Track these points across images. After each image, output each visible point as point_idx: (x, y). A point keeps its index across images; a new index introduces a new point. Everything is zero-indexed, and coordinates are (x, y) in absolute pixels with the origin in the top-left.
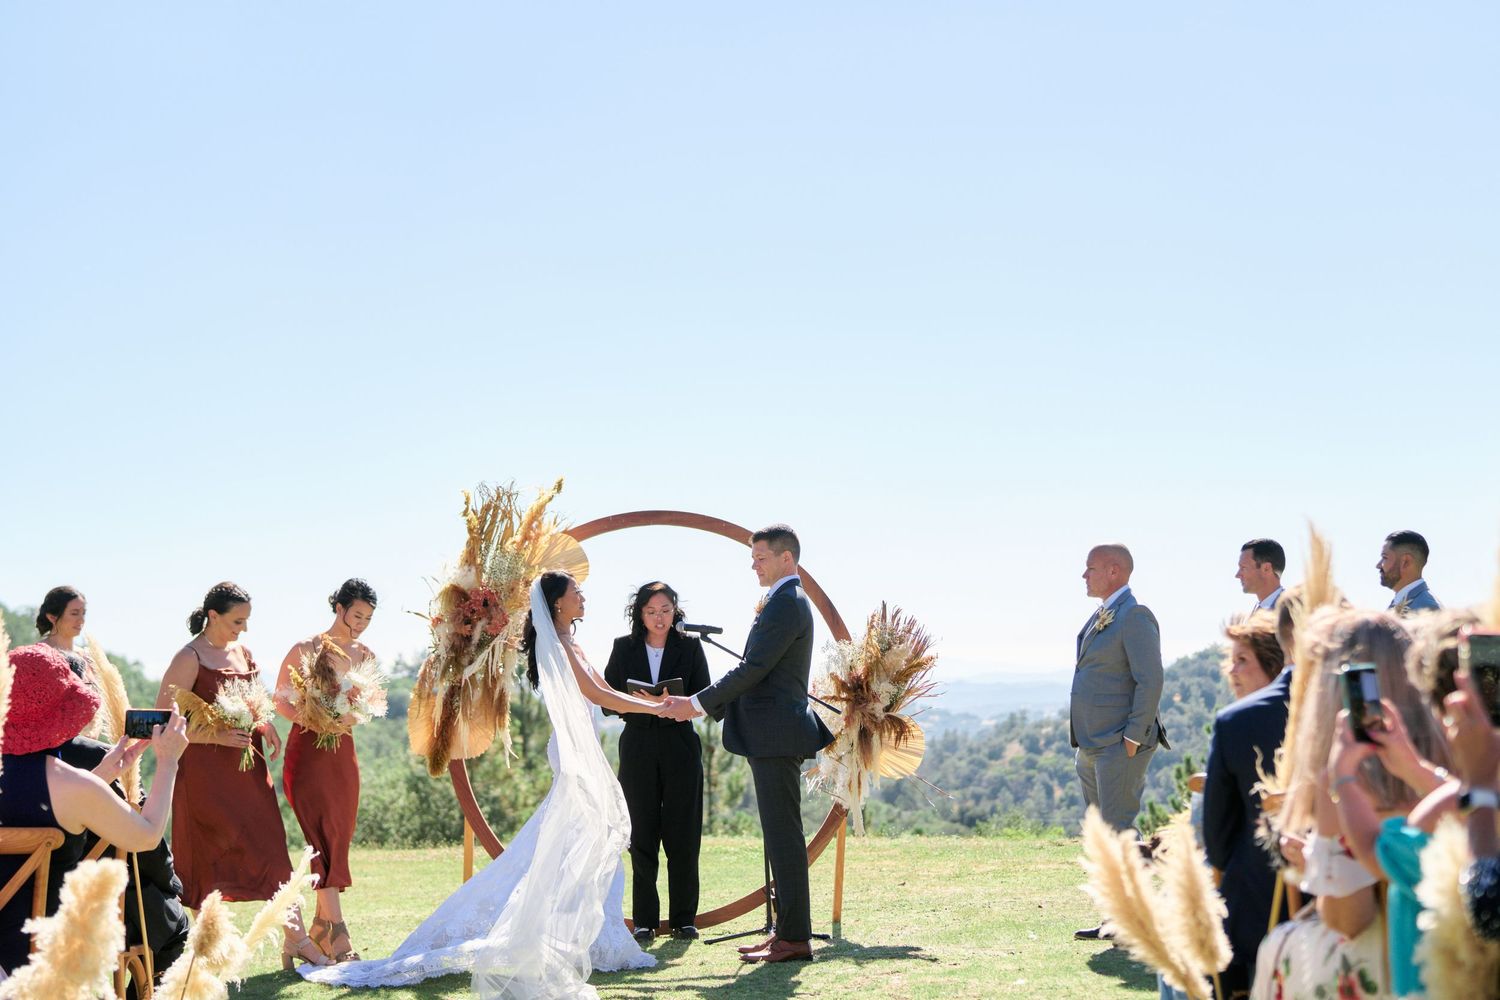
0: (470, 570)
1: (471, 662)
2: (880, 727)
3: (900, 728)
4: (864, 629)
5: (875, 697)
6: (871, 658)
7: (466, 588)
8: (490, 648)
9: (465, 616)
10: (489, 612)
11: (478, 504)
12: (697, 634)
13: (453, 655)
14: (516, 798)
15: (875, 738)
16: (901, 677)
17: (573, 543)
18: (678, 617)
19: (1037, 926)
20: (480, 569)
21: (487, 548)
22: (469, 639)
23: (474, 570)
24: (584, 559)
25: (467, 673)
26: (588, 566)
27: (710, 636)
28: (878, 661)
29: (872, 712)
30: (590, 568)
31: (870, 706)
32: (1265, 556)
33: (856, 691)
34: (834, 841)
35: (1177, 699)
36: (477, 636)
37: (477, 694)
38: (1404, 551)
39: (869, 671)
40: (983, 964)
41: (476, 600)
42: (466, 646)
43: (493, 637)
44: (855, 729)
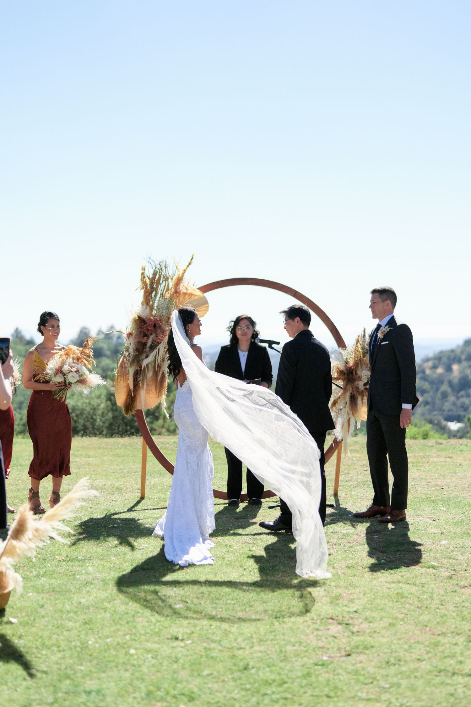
0: (146, 308)
1: (147, 357)
2: (361, 394)
4: (354, 342)
5: (360, 378)
6: (357, 358)
7: (144, 318)
8: (157, 349)
9: (144, 333)
10: (156, 331)
11: (149, 273)
12: (266, 345)
13: (137, 353)
15: (359, 400)
18: (255, 335)
19: (444, 502)
20: (152, 308)
21: (155, 296)
22: (144, 345)
23: (148, 308)
24: (206, 302)
25: (145, 363)
26: (208, 306)
27: (273, 346)
28: (360, 359)
29: (357, 386)
30: (209, 308)
31: (356, 383)
33: (349, 374)
34: (336, 454)
36: (149, 343)
37: (150, 374)
39: (357, 364)
40: (420, 527)
41: (150, 324)
42: (144, 348)
43: (159, 343)
44: (348, 395)
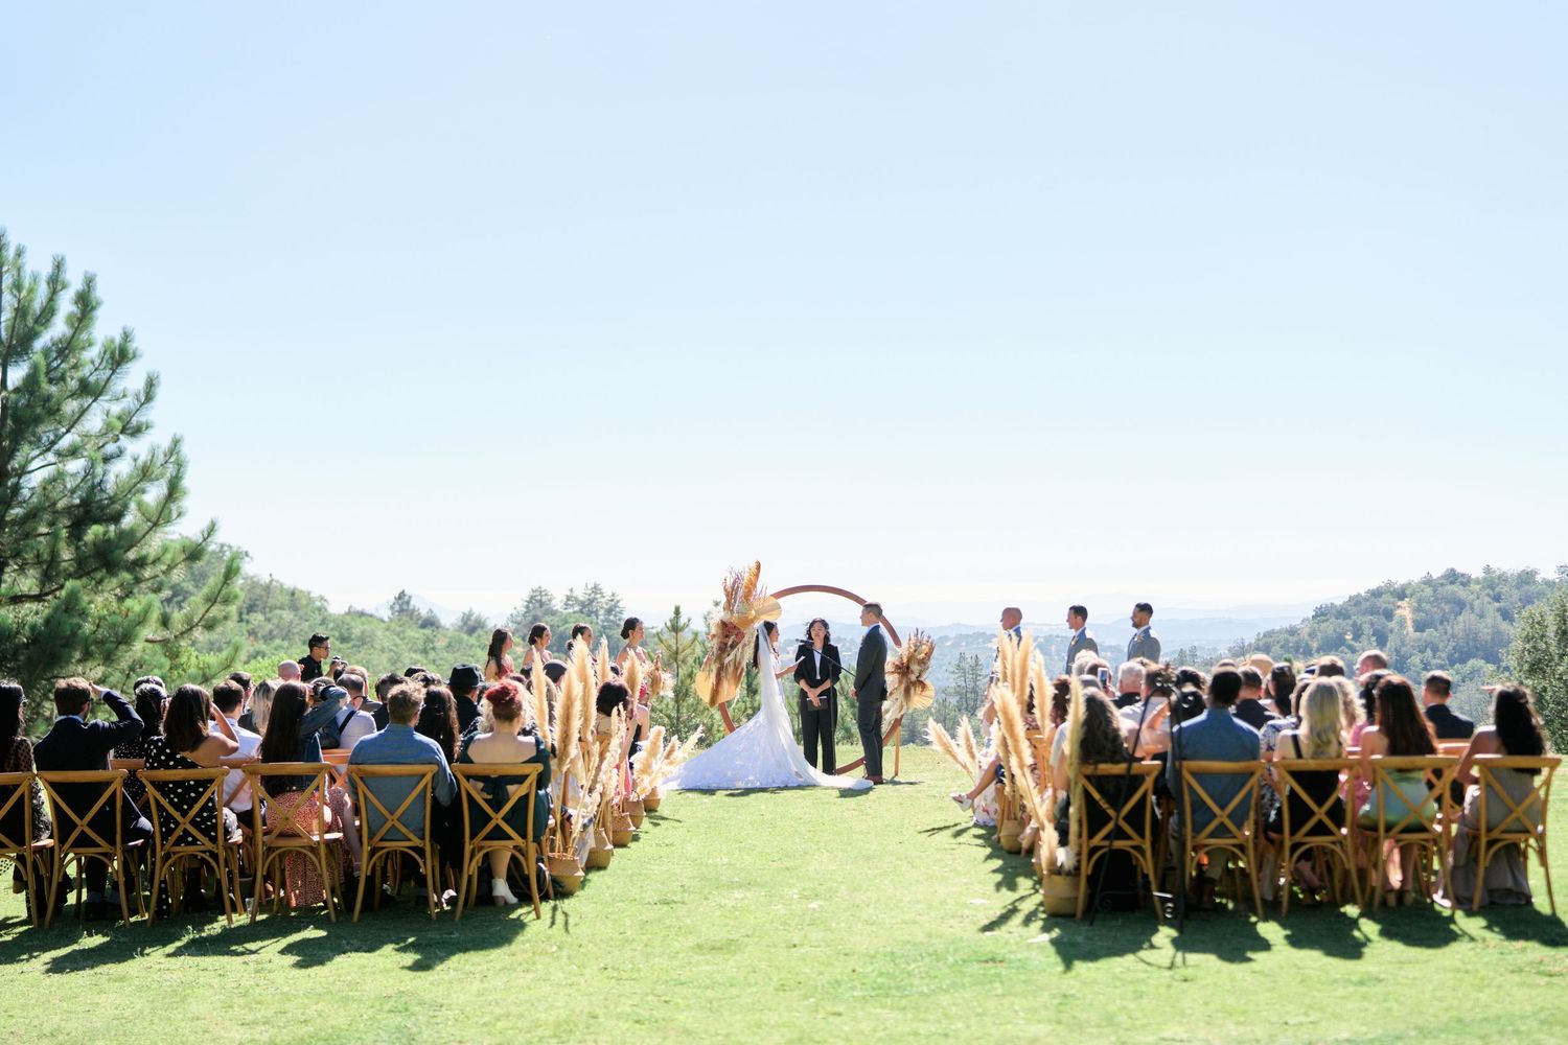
0: (728, 614)
1: (728, 655)
2: (914, 684)
3: (923, 686)
4: (908, 640)
5: (912, 672)
6: (911, 654)
7: (726, 622)
8: (737, 649)
9: (726, 634)
10: (737, 632)
11: (729, 583)
13: (720, 652)
14: (712, 725)
15: (912, 689)
16: (923, 662)
17: (773, 600)
20: (732, 613)
21: (735, 604)
22: (726, 644)
24: (780, 610)
25: (727, 660)
28: (914, 655)
29: (911, 679)
30: (783, 614)
31: (910, 676)
32: (1079, 613)
33: (903, 669)
34: (894, 738)
35: (1349, 637)
36: (730, 643)
37: (731, 669)
38: (1144, 614)
39: (909, 660)
41: (730, 627)
42: (726, 648)
43: (738, 643)
44: (903, 687)
